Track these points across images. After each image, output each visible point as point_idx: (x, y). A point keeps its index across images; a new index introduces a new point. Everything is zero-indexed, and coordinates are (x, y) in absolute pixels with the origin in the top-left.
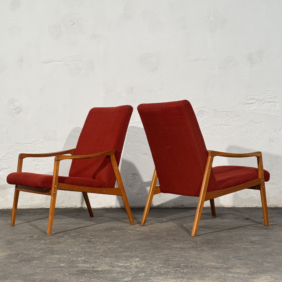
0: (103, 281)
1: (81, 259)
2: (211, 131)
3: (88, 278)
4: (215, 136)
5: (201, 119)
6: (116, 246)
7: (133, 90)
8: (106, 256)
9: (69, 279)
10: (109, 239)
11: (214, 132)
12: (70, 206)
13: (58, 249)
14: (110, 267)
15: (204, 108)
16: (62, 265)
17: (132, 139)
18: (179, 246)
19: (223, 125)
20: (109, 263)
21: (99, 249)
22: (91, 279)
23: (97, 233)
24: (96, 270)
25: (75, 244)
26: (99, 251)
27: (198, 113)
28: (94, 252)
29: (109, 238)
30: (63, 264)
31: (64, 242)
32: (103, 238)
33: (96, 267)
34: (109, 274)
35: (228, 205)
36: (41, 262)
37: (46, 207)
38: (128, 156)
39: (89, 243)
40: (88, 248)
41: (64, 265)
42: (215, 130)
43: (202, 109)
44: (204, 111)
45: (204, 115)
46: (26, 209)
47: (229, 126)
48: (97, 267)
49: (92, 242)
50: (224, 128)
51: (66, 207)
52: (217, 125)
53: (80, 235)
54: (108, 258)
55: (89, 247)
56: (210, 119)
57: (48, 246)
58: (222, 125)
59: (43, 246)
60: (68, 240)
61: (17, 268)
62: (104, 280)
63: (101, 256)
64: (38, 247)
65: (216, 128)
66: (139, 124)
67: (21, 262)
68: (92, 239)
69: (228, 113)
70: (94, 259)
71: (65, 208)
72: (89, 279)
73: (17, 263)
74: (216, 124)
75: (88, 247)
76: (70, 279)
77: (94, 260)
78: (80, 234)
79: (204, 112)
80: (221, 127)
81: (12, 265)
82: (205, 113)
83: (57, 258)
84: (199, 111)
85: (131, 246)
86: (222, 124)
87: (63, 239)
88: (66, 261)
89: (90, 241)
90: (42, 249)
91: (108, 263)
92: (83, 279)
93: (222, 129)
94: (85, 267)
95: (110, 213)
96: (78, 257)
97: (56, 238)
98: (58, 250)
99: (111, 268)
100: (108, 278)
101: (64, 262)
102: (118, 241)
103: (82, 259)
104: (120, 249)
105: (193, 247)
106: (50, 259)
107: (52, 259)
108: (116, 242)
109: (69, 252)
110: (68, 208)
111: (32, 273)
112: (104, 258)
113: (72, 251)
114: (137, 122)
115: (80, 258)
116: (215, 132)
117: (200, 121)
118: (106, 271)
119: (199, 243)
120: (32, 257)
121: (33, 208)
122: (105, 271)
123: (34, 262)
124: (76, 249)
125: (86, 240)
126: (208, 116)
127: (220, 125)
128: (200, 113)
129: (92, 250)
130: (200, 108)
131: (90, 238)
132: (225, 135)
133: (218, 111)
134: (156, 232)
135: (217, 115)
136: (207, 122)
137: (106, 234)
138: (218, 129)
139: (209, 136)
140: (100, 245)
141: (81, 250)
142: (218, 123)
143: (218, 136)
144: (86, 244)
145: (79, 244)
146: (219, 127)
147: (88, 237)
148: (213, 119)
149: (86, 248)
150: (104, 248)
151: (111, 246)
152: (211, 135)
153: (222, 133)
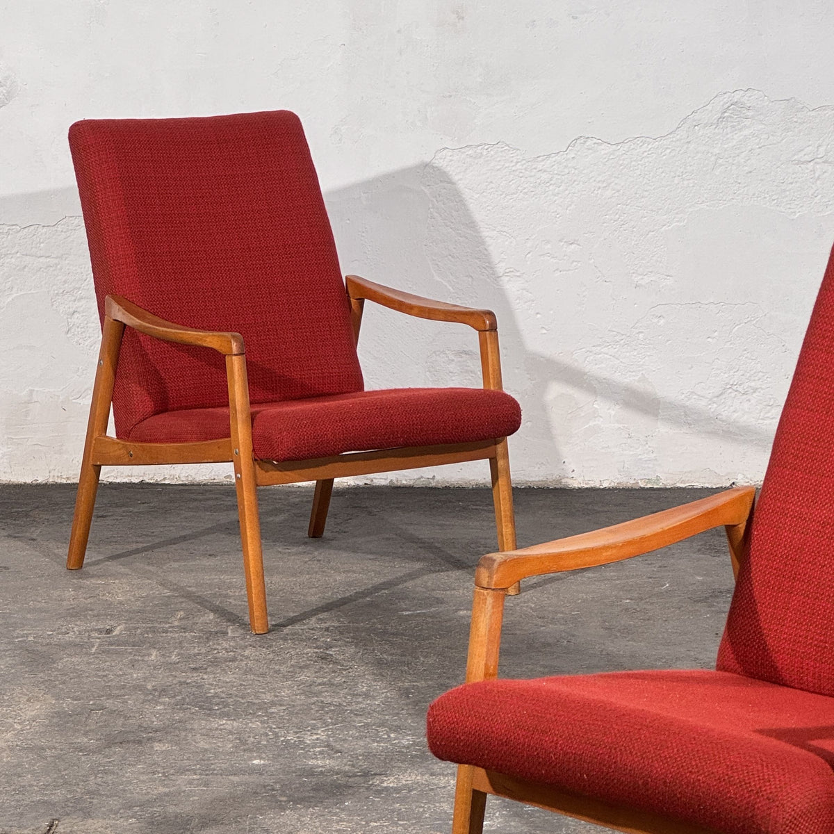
0: (410, 829)
1: (315, 737)
2: (775, 184)
3: (359, 815)
4: (789, 206)
5: (735, 137)
6: (426, 680)
7: (463, 18)
8: (399, 727)
9: (298, 819)
10: (393, 651)
11: (785, 191)
12: (205, 478)
13: (223, 692)
14: (423, 775)
15: (749, 93)
16: (256, 762)
17: (454, 213)
19: (822, 160)
20: (416, 756)
21: (366, 695)
22: (371, 821)
23: (341, 617)
24: (378, 785)
25: (276, 672)
26: (369, 702)
27: (725, 112)
28: (354, 706)
29: (392, 644)
30: (261, 758)
31: (234, 660)
32: (371, 641)
33: (375, 774)
34: (425, 803)
36: (181, 749)
37: (110, 480)
38: (439, 279)
39: (327, 668)
40: (328, 692)
41: (262, 762)
42: (791, 181)
43: (737, 96)
44: (749, 105)
45: (747, 122)
46: (31, 486)
48: (378, 772)
49: (336, 662)
50: (826, 174)
51: (190, 479)
52: (799, 162)
54: (409, 735)
55: (330, 684)
56: (771, 138)
57: (182, 677)
58: (819, 163)
59: (162, 678)
60: (247, 653)
61: (106, 772)
62: (413, 824)
63: (382, 725)
64: (145, 679)
65: (795, 176)
66: (485, 152)
67: (109, 746)
68: (329, 647)
70: (361, 738)
71: (185, 485)
72: (362, 820)
73: (98, 751)
74: (796, 157)
75: (324, 684)
76: (301, 822)
77: (361, 743)
79: (749, 109)
80: (813, 171)
81: (83, 759)
82: (750, 113)
83: (231, 733)
84: (729, 104)
86: (819, 156)
87: (225, 645)
88: (266, 746)
90: (164, 690)
91: (413, 757)
92: (345, 821)
93: (818, 178)
94: (337, 774)
96: (301, 728)
97: (200, 638)
98: (223, 695)
99: (426, 777)
100: (426, 818)
101: (258, 749)
102: (431, 661)
103: (317, 739)
106: (208, 735)
107: (213, 737)
108: (422, 665)
109: (263, 707)
110: (199, 485)
111: (167, 795)
112: (392, 735)
113: (273, 704)
114: (479, 146)
115: (309, 733)
116: (790, 190)
117: (731, 145)
118: (413, 790)
120: (140, 726)
121: (59, 481)
122: (410, 791)
123: (158, 747)
124: (284, 692)
125: (309, 650)
126: (763, 126)
127: (810, 160)
128: (732, 113)
129: (345, 698)
130: (733, 95)
131: (323, 641)
132: (830, 203)
133: (805, 105)
134: (561, 615)
135: (799, 121)
136: (759, 150)
137: (379, 626)
138: (803, 178)
139: (764, 206)
140: (367, 679)
141: (303, 697)
142: (803, 153)
143: (801, 205)
144: (316, 672)
145: (292, 672)
146: (807, 171)
147: (315, 637)
148: (782, 136)
149: (320, 687)
150: (384, 691)
151: (406, 681)
152: (774, 200)
153: (818, 194)
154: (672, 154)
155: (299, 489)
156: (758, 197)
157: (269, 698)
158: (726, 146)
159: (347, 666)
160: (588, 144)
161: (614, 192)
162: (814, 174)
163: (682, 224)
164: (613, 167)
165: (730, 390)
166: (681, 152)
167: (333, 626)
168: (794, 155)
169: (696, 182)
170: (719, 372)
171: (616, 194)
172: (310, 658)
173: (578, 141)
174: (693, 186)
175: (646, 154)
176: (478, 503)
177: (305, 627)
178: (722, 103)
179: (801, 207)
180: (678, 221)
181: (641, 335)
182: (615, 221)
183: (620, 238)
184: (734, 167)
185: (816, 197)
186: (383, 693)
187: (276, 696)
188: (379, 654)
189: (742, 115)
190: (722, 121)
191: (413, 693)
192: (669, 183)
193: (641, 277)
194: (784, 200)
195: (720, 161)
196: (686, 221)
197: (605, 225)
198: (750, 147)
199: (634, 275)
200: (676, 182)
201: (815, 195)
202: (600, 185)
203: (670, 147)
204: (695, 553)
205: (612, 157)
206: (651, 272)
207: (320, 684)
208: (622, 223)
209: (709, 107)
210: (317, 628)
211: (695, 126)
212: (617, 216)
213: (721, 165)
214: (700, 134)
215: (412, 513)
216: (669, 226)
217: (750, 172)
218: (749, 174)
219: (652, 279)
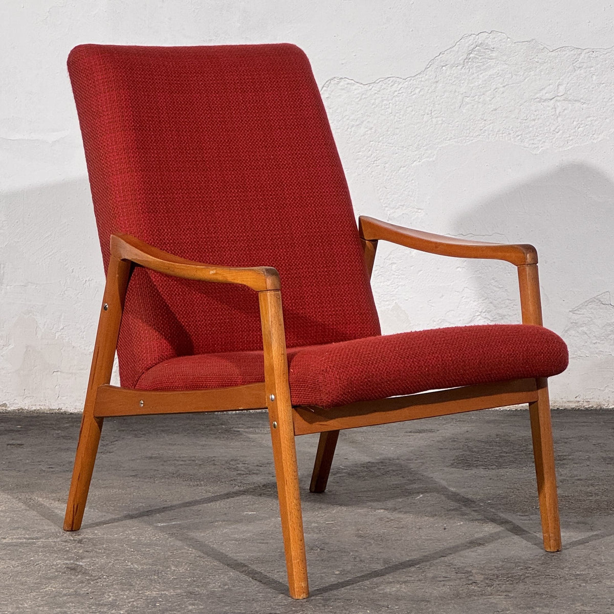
2: (519, 121)
4: (532, 142)
5: (480, 76)
6: (174, 589)
10: (145, 561)
11: (528, 127)
15: (492, 36)
18: (404, 589)
19: (562, 98)
25: (22, 584)
27: (471, 53)
29: (145, 554)
32: (123, 552)
35: (578, 399)
39: (75, 578)
40: (72, 602)
43: (482, 38)
44: (493, 46)
45: (492, 62)
47: (584, 103)
49: (85, 573)
50: (566, 112)
52: (541, 100)
53: (37, 538)
55: (76, 594)
56: (514, 77)
58: (559, 101)
65: (537, 112)
68: (80, 558)
69: (583, 55)
74: (538, 95)
75: (70, 594)
78: (35, 535)
79: (493, 50)
80: (554, 108)
82: (494, 55)
84: (474, 46)
85: (229, 589)
86: (559, 94)
89: (74, 569)
93: (559, 115)
95: (136, 436)
102: (182, 570)
104: (190, 604)
105: (457, 595)
108: (173, 574)
116: (533, 126)
117: (476, 84)
119: (479, 578)
124: (27, 603)
125: (59, 561)
126: (506, 66)
127: (551, 98)
128: (477, 54)
129: (90, 608)
130: (478, 36)
131: (74, 553)
132: (571, 138)
133: (545, 46)
134: (316, 525)
135: (540, 61)
136: (503, 88)
137: (133, 538)
138: (545, 116)
139: (509, 141)
140: (115, 588)
141: (46, 609)
142: (544, 91)
143: (543, 140)
144: (63, 583)
145: (39, 583)
146: (548, 108)
147: (68, 549)
148: (525, 75)
149: (65, 598)
150: (130, 600)
151: (155, 589)
152: (518, 136)
153: (559, 130)
154: (421, 93)
155: (70, 416)
156: (503, 134)
157: (10, 610)
158: (471, 85)
159: (95, 576)
160: (341, 84)
161: (367, 129)
162: (555, 111)
163: (431, 159)
164: (366, 106)
165: (479, 317)
166: (430, 91)
167: (87, 538)
168: (536, 93)
169: (444, 119)
170: (468, 300)
171: (369, 132)
172: (58, 570)
173: (332, 82)
174: (442, 124)
175: (396, 93)
176: (240, 426)
177: (58, 540)
178: (467, 45)
179: (544, 142)
180: (427, 157)
181: (394, 266)
182: (368, 157)
183: (373, 173)
184: (480, 106)
185: (558, 132)
186: (129, 602)
187: (18, 608)
188: (130, 564)
189: (487, 56)
190: (468, 62)
191: (160, 601)
192: (418, 121)
193: (393, 210)
194: (528, 136)
195: (467, 100)
196: (435, 157)
197: (359, 161)
198: (494, 87)
199: (387, 209)
200: (425, 119)
201: (557, 131)
202: (353, 123)
203: (419, 86)
204: (447, 466)
205: (364, 96)
206: (403, 206)
207: (65, 595)
208: (375, 159)
209: (456, 48)
210: (70, 540)
211: (443, 66)
212: (370, 152)
213: (467, 103)
214: (448, 73)
215: (175, 436)
216: (420, 161)
217: (496, 110)
218: (494, 112)
219: (404, 212)
